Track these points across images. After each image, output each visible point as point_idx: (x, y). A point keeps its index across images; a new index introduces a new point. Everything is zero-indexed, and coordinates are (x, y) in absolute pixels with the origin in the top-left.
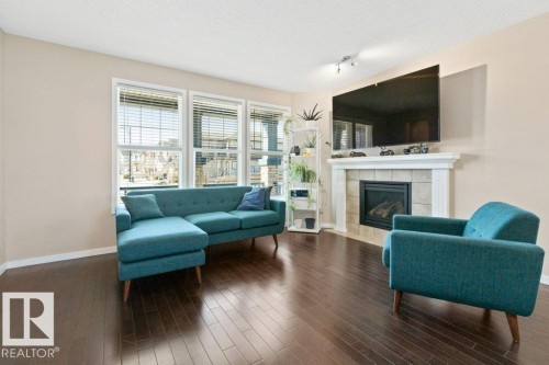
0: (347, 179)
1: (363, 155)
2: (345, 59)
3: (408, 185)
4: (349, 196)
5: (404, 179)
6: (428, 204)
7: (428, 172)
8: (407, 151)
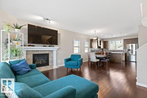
3: (48, 54)
5: (47, 52)
6: (52, 58)
7: (52, 51)
8: (49, 46)
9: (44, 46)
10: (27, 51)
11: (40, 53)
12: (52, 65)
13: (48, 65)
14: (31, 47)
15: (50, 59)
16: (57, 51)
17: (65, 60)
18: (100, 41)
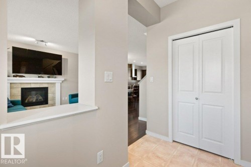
0: (11, 88)
2: (42, 41)
3: (47, 88)
4: (12, 96)
6: (54, 93)
7: (54, 84)
8: (49, 77)
9: (39, 77)
10: (11, 83)
12: (54, 104)
13: (46, 103)
14: (18, 78)
15: (50, 95)
16: (61, 83)
17: (69, 95)
18: (136, 70)
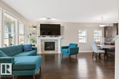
0: (41, 42)
1: (45, 37)
2: (49, 18)
4: (42, 45)
5: (54, 41)
7: (58, 40)
8: (55, 37)
9: (50, 37)
10: (41, 40)
11: (49, 41)
12: (57, 51)
13: (54, 50)
14: (43, 38)
15: (56, 46)
16: (61, 40)
17: (61, 47)
